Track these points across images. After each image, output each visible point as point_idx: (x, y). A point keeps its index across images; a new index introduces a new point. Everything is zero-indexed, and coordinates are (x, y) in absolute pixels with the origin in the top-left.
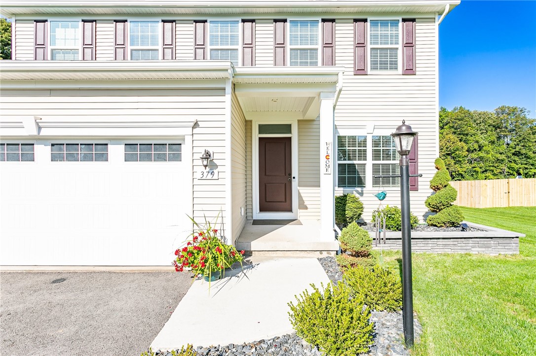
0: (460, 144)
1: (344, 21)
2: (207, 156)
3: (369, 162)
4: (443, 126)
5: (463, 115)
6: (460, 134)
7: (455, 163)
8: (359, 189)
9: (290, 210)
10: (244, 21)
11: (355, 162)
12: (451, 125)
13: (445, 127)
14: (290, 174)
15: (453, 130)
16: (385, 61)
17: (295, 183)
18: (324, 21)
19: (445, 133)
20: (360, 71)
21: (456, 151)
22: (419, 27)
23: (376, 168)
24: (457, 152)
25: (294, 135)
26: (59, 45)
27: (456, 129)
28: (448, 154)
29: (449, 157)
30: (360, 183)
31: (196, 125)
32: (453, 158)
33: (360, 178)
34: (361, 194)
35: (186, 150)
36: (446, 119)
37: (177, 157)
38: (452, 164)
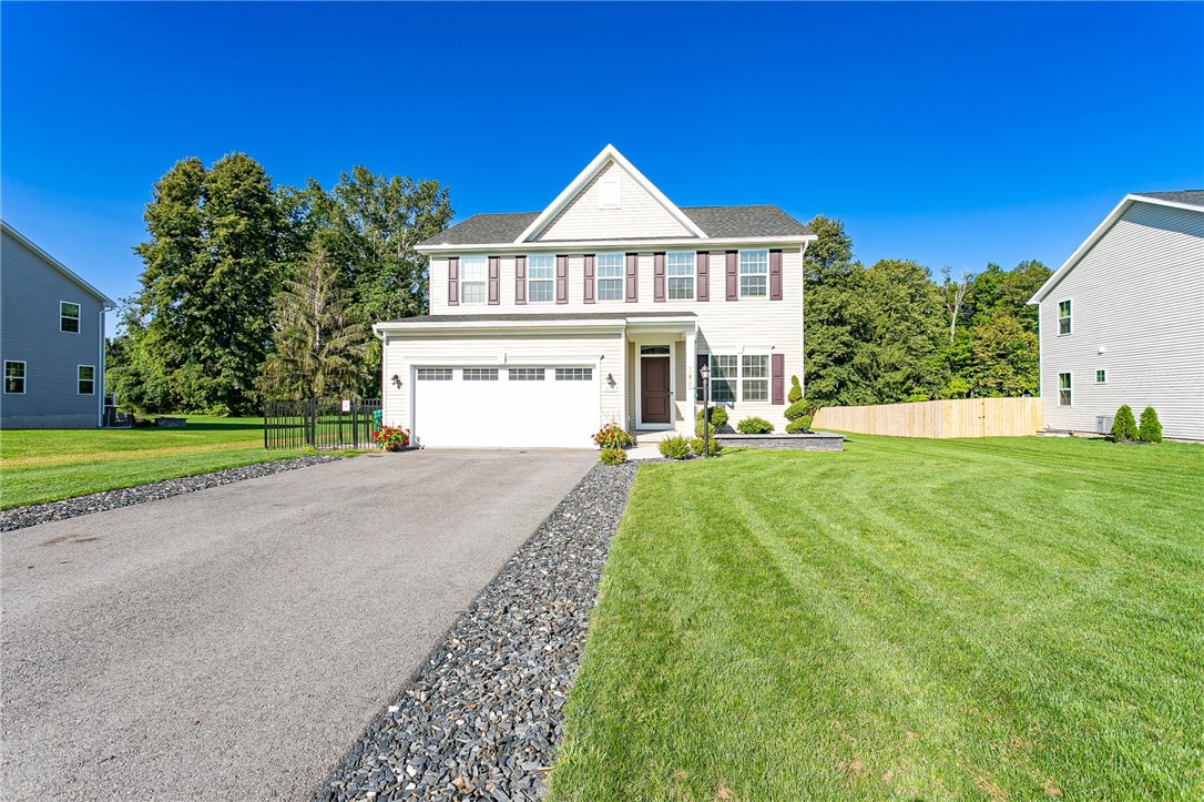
0: (1024, 335)
1: (717, 253)
2: (610, 377)
3: (740, 379)
4: (994, 300)
5: (1033, 279)
6: (1026, 316)
7: (1016, 373)
8: (731, 403)
9: (669, 422)
10: (627, 254)
11: (726, 379)
12: (1008, 298)
13: (996, 303)
14: (669, 390)
15: (1012, 308)
16: (754, 288)
17: (673, 397)
18: (699, 253)
19: (994, 315)
20: (731, 297)
21: (1017, 349)
22: (786, 257)
23: (746, 385)
24: (1019, 352)
25: (672, 355)
26: (468, 279)
27: (1018, 306)
28: (1002, 356)
29: (1003, 361)
30: (732, 397)
31: (603, 357)
32: (1012, 362)
33: (731, 393)
34: (732, 407)
35: (595, 373)
36: (999, 286)
37: (590, 378)
38: (1010, 373)
